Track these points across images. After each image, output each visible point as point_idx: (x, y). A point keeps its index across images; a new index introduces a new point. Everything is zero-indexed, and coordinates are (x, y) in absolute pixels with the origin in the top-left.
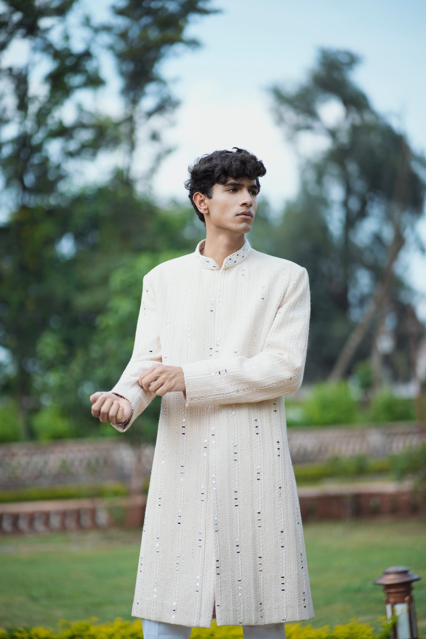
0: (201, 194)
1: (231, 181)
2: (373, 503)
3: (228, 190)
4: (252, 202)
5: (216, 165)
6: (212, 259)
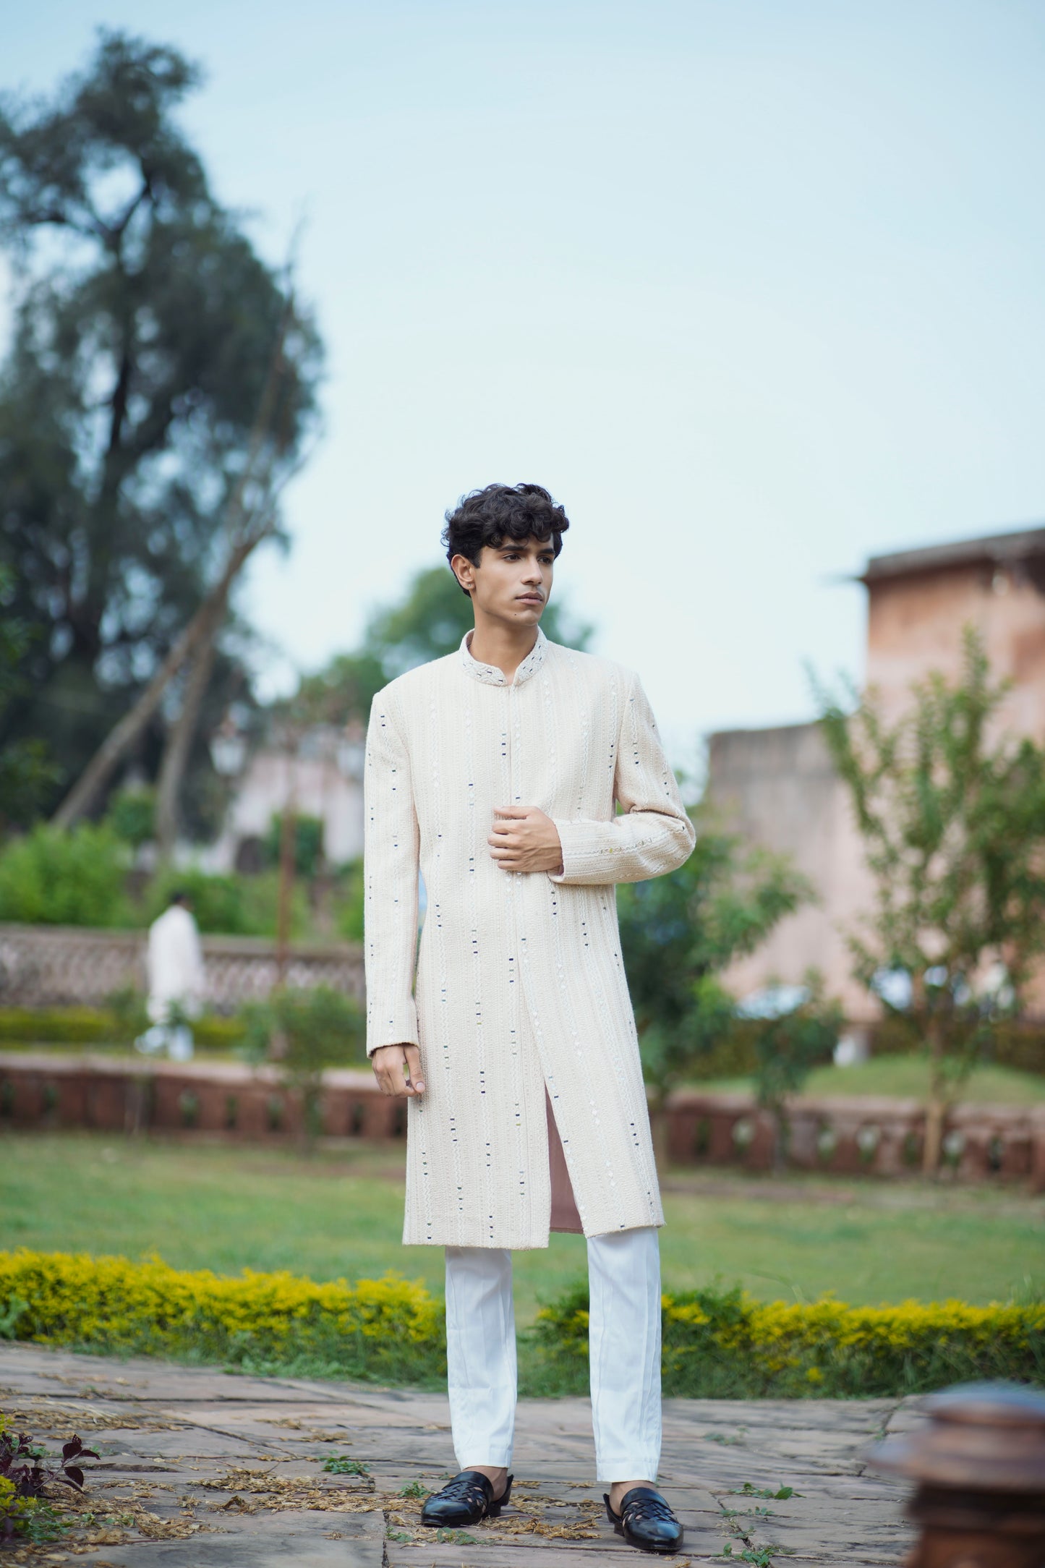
0: (463, 558)
1: (509, 543)
2: (186, 1102)
3: (505, 558)
4: (541, 579)
5: (488, 517)
6: (498, 669)
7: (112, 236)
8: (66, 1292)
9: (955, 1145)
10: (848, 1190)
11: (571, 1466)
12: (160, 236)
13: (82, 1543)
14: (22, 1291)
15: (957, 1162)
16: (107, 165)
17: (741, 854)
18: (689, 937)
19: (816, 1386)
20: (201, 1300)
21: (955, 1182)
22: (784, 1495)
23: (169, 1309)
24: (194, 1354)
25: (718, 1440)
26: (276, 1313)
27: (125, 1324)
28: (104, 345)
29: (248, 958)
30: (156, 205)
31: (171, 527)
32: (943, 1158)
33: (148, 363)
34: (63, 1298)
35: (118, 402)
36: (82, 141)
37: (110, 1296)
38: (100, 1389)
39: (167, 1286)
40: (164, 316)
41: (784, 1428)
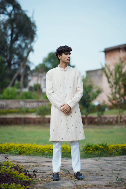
7: (10, 15)
8: (24, 148)
9: (122, 120)
10: (110, 127)
11: (92, 168)
12: (15, 14)
13: (38, 184)
14: (19, 148)
15: (122, 122)
16: (9, 6)
17: (94, 87)
18: (89, 97)
19: (117, 154)
20: (41, 149)
21: (122, 125)
22: (120, 171)
23: (37, 150)
24: (41, 155)
25: (108, 163)
26: (51, 150)
27: (32, 152)
28: (10, 28)
29: (33, 102)
30: (15, 11)
31: (19, 50)
32: (121, 122)
33: (15, 30)
34: (24, 149)
35: (12, 35)
36: (5, 3)
37: (30, 149)
38: (32, 161)
39: (37, 147)
40: (17, 24)
41: (115, 161)
